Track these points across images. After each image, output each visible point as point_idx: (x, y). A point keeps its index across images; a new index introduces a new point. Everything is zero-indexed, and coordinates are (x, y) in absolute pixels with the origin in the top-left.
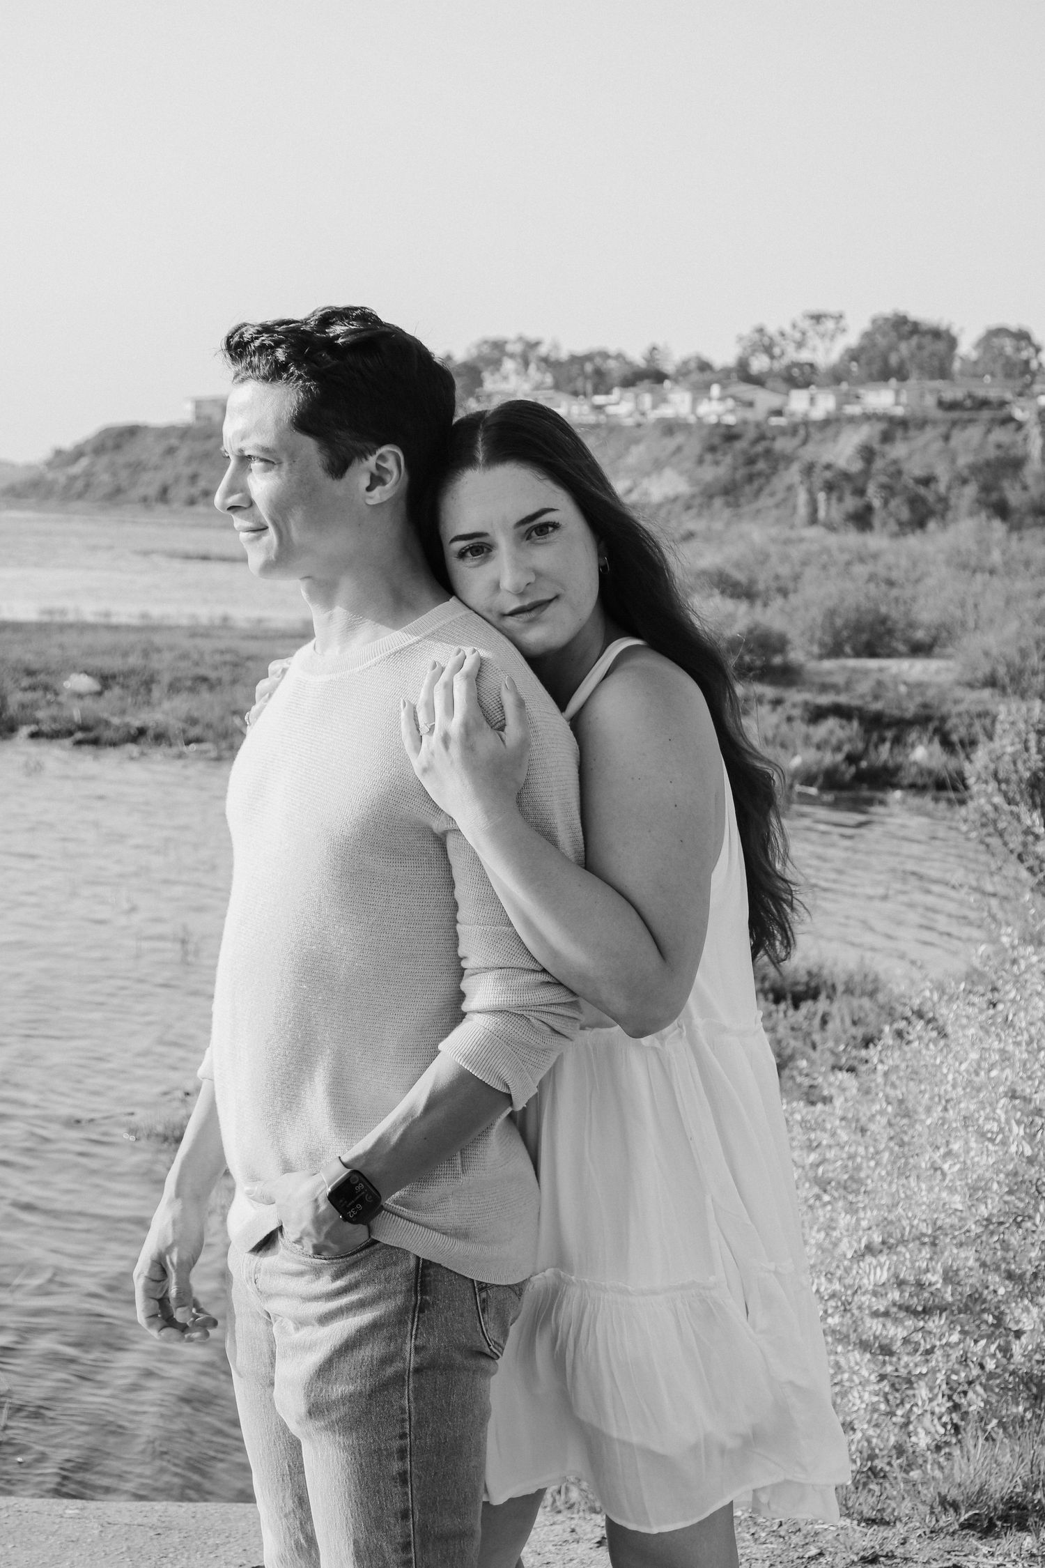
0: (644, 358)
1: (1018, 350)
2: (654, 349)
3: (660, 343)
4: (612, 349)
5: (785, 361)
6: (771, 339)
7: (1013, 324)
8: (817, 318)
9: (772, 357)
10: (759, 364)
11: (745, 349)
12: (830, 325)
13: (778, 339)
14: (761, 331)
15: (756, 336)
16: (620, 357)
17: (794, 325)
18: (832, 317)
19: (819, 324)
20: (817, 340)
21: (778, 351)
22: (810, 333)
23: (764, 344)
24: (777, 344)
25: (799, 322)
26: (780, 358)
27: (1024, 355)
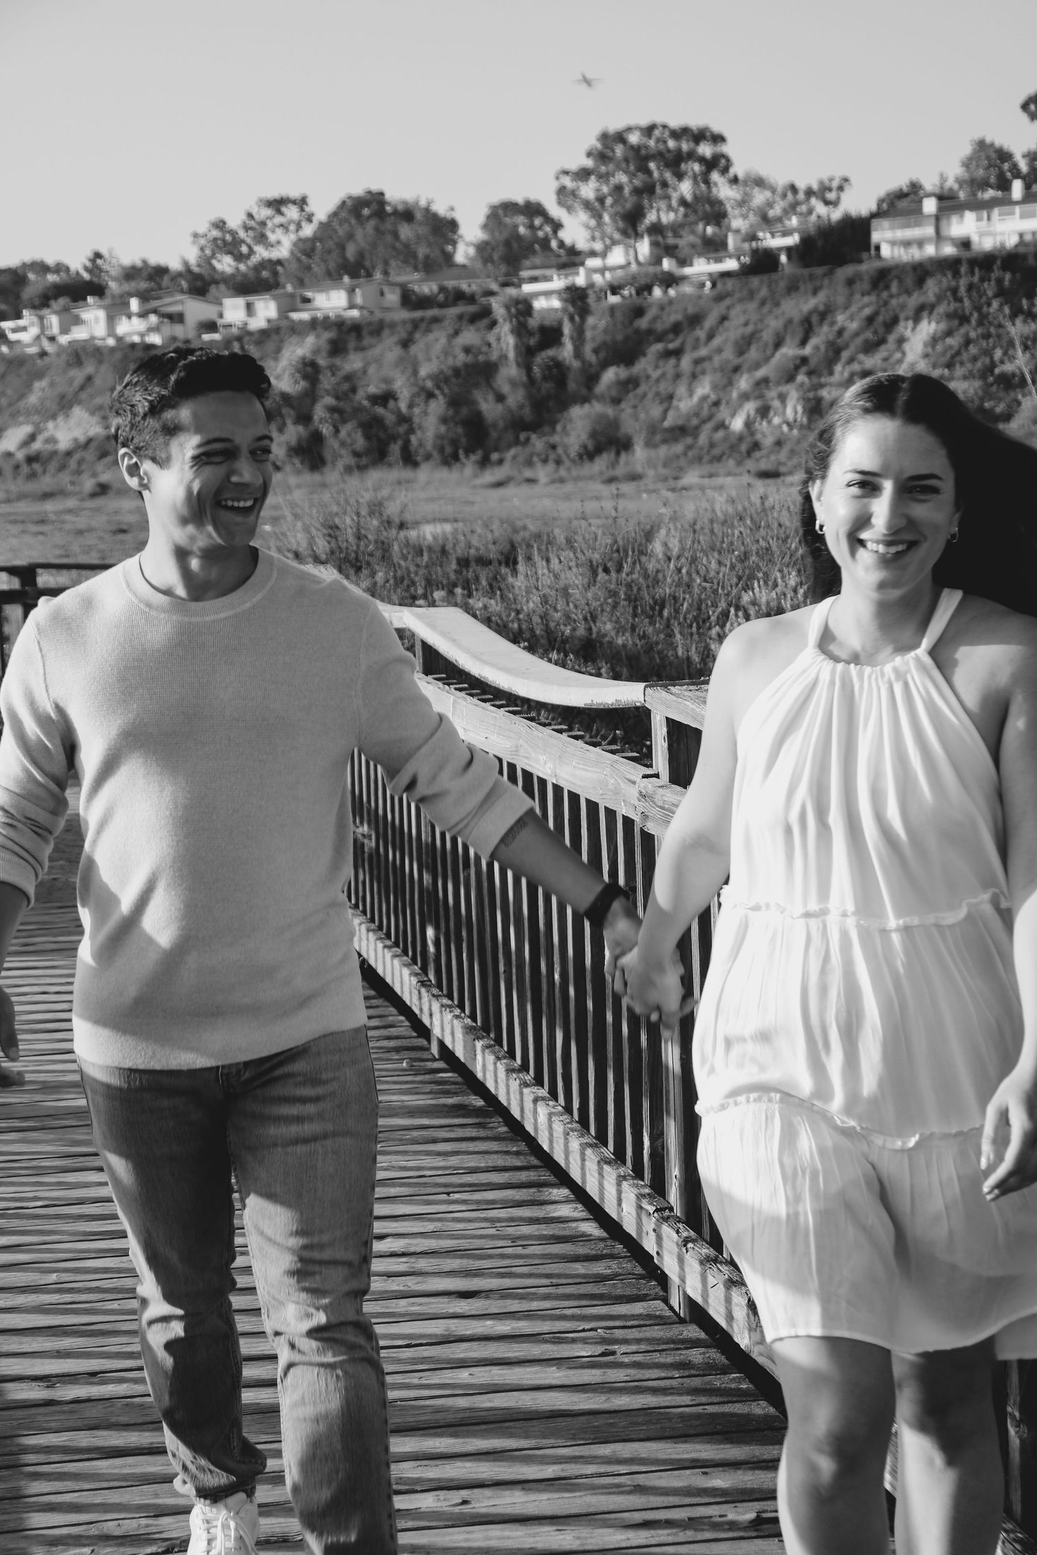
0: (86, 269)
1: (531, 227)
2: (98, 255)
3: (104, 252)
4: (50, 261)
5: (255, 260)
6: (233, 233)
7: (520, 200)
8: (277, 204)
9: (239, 257)
10: (225, 264)
11: (202, 249)
12: (292, 212)
13: (242, 234)
14: (220, 225)
15: (216, 233)
16: (59, 268)
17: (250, 216)
18: (294, 202)
19: (280, 212)
20: (279, 231)
21: (244, 249)
22: (270, 224)
23: (227, 242)
24: (243, 241)
25: (254, 212)
26: (248, 256)
27: (540, 234)
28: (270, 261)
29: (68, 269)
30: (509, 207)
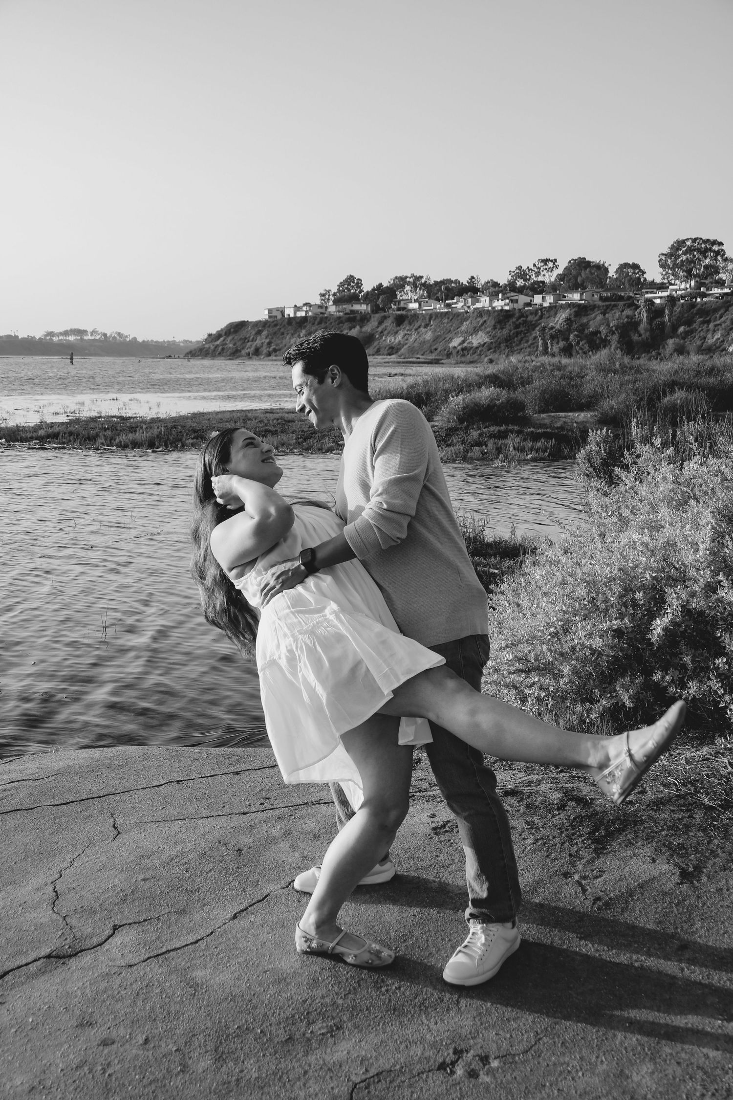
0: (468, 282)
1: (634, 273)
2: (473, 278)
3: (475, 277)
4: (453, 279)
5: (532, 281)
6: (524, 272)
7: (632, 261)
8: (545, 261)
9: (525, 280)
10: (520, 283)
11: (513, 276)
12: (551, 265)
13: (528, 271)
14: (520, 268)
16: (457, 282)
17: (535, 265)
18: (552, 261)
19: (546, 264)
20: (545, 271)
21: (528, 277)
22: (542, 269)
23: (521, 273)
24: (527, 274)
25: (537, 264)
26: (529, 280)
27: (637, 275)
28: (537, 281)
29: (459, 282)
30: (626, 265)
